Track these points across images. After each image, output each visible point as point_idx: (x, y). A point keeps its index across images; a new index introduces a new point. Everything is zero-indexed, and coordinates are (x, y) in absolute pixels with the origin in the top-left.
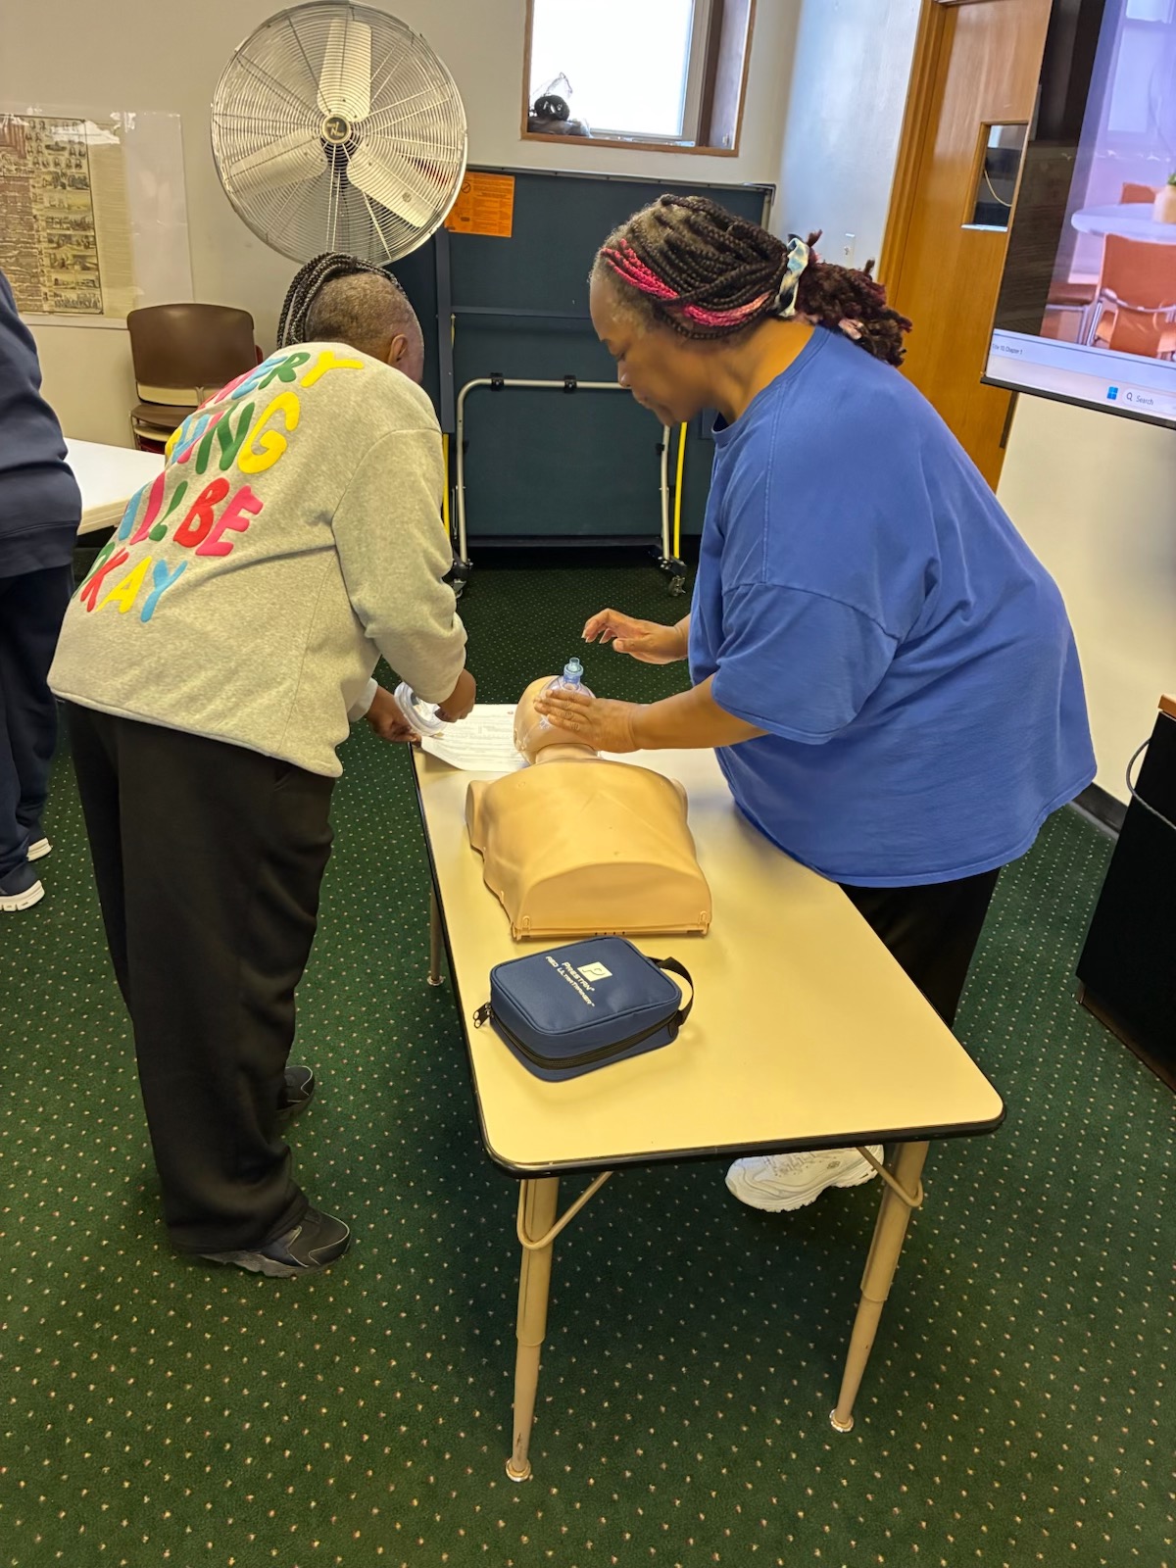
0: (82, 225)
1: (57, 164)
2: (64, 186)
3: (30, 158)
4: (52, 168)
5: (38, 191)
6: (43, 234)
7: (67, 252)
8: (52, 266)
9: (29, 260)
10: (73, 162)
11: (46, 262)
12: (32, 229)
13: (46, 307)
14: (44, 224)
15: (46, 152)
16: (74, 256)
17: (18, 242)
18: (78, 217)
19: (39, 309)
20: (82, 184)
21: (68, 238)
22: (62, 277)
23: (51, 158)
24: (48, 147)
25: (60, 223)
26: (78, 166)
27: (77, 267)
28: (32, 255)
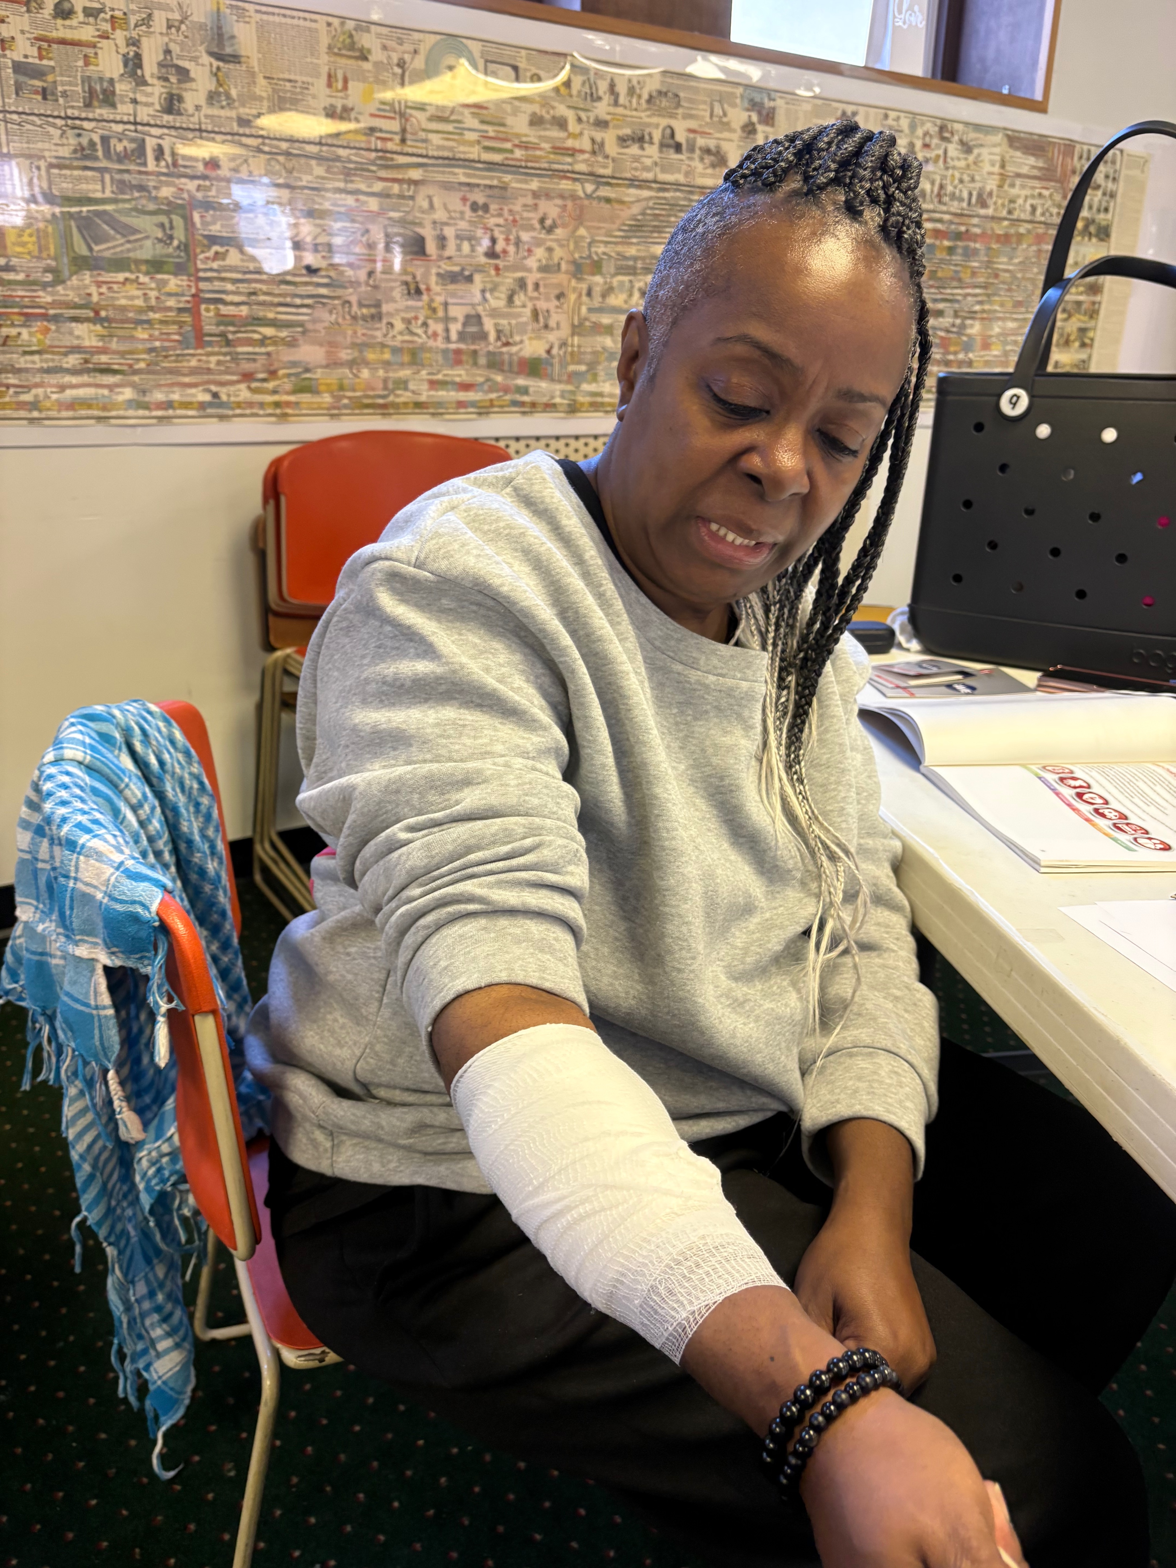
2: (1090, 236)
7: (1073, 325)
16: (1078, 330)
20: (1104, 233)
21: (1080, 305)
26: (1107, 210)
27: (1077, 344)
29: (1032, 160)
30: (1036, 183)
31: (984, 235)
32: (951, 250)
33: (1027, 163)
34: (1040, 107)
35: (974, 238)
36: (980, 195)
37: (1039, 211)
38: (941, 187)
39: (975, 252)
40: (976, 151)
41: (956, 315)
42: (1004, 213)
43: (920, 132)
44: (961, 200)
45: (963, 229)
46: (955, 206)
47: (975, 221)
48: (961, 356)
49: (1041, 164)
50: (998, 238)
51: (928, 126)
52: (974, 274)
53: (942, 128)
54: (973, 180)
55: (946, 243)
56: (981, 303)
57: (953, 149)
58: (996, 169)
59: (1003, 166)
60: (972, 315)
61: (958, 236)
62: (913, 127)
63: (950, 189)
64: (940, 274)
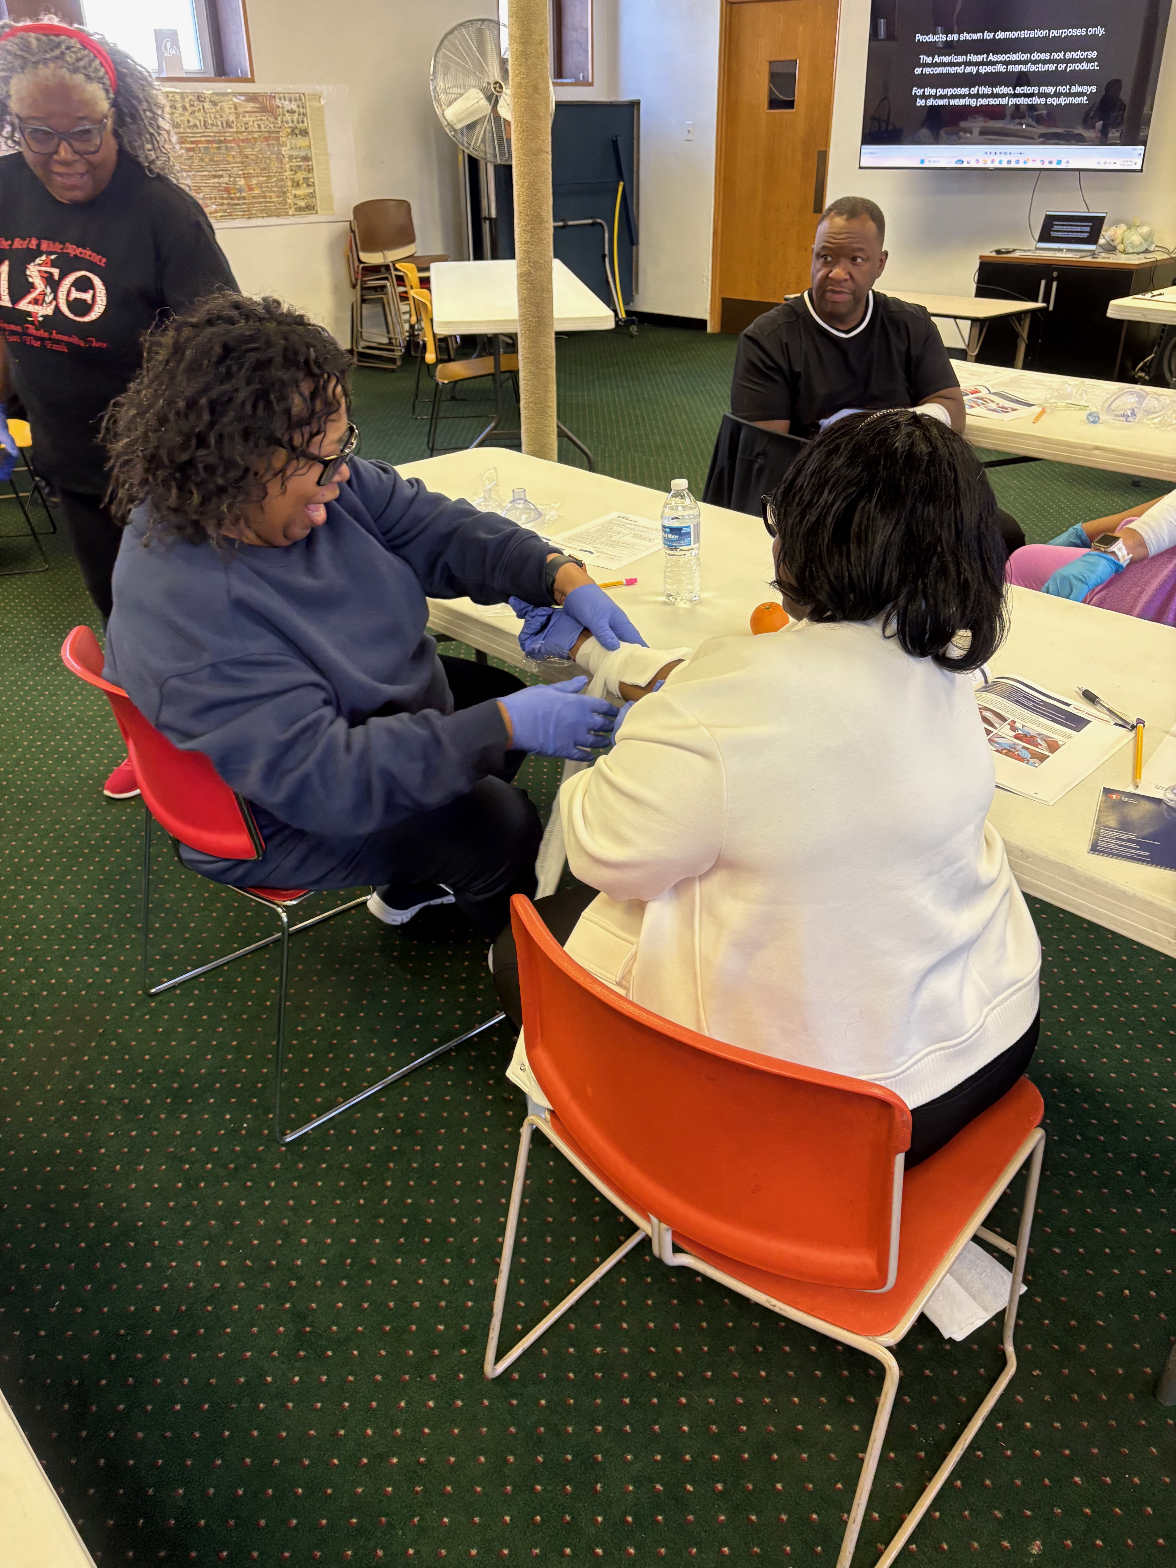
0: (306, 159)
1: (293, 122)
2: (296, 135)
3: (279, 119)
4: (290, 125)
5: (284, 139)
6: (287, 166)
7: (300, 176)
8: (293, 186)
9: (283, 183)
10: (300, 120)
11: (289, 183)
12: (282, 163)
13: (290, 213)
14: (287, 159)
15: (287, 114)
16: (304, 179)
17: (277, 172)
18: (303, 154)
19: (287, 214)
20: (304, 133)
21: (300, 166)
22: (298, 192)
23: (289, 118)
24: (288, 111)
25: (296, 158)
26: (303, 122)
27: (305, 185)
28: (282, 180)
29: (252, 104)
30: (258, 114)
31: (234, 139)
32: (218, 148)
33: (250, 106)
34: (252, 80)
35: (230, 141)
36: (227, 123)
37: (262, 127)
38: (205, 122)
39: (232, 148)
40: (220, 105)
41: (230, 176)
42: (243, 129)
43: (187, 100)
44: (217, 126)
45: (222, 138)
46: (215, 129)
47: (228, 134)
48: (238, 195)
49: (257, 105)
50: (243, 141)
51: (191, 97)
52: (234, 157)
53: (198, 97)
54: (222, 117)
55: (215, 145)
56: (242, 170)
57: (207, 105)
58: (233, 111)
59: (236, 108)
60: (238, 176)
61: (221, 142)
62: (183, 98)
63: (210, 122)
64: (215, 159)
